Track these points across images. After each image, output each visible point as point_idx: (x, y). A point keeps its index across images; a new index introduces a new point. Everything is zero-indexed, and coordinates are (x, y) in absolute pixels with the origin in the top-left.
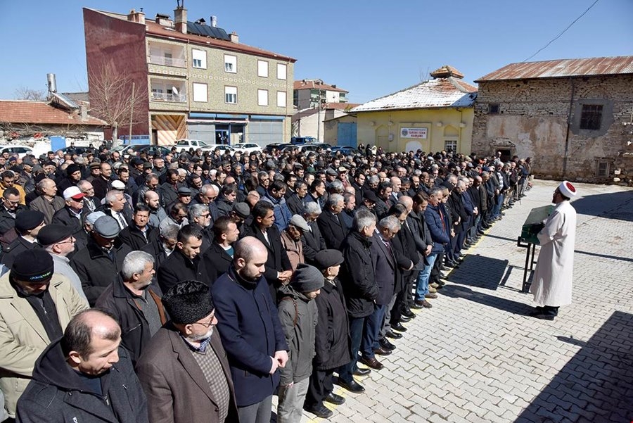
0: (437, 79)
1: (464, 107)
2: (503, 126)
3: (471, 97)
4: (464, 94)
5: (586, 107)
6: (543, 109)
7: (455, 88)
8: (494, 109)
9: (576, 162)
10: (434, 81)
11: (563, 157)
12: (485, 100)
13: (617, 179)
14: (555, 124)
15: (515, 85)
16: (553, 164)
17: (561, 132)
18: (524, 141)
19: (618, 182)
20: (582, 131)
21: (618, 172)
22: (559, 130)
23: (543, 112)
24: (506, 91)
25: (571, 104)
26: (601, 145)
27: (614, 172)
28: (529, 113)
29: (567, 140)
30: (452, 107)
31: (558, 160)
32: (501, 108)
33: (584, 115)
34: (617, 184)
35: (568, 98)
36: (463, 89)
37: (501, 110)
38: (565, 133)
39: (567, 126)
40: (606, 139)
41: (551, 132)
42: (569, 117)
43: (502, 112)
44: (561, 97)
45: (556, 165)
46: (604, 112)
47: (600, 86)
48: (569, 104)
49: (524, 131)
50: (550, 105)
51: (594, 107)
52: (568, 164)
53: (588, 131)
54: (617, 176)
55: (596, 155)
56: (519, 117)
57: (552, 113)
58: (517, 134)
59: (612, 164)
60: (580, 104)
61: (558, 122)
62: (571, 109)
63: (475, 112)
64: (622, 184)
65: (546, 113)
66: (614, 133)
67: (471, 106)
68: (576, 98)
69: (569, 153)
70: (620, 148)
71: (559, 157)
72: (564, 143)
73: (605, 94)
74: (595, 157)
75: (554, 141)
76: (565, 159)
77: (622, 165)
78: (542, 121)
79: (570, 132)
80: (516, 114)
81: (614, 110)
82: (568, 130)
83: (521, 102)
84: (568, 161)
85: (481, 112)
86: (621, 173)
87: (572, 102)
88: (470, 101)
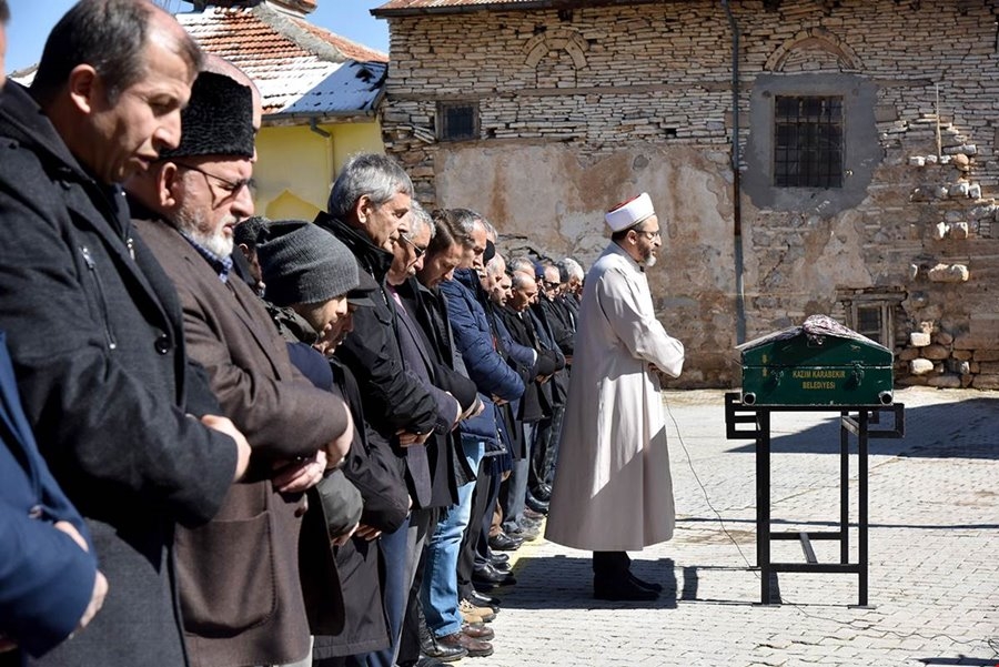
0: (210, 12)
1: (344, 117)
2: (499, 186)
3: (365, 74)
4: (333, 67)
5: (785, 105)
6: (640, 114)
7: (290, 45)
8: (459, 123)
9: (780, 314)
10: (197, 18)
11: (731, 295)
12: (420, 85)
13: (922, 365)
14: (688, 171)
15: (528, 25)
16: (700, 324)
17: (715, 201)
18: (585, 243)
19: (928, 374)
20: (785, 195)
21: (921, 339)
22: (707, 194)
23: (643, 127)
24: (496, 47)
25: (736, 97)
26: (852, 246)
27: (909, 341)
28: (593, 133)
29: (738, 232)
30: (291, 116)
31: (718, 309)
32: (486, 119)
33: (783, 135)
34: (924, 380)
35: (723, 75)
36: (326, 48)
37: (486, 125)
38: (728, 203)
39: (730, 177)
40: (865, 219)
41: (678, 203)
42: (734, 144)
43: (492, 132)
44: (696, 70)
45: (710, 328)
46: (849, 122)
47: (823, 28)
48: (728, 95)
49: (578, 203)
50: (663, 103)
51: (812, 104)
52: (750, 323)
53: (805, 192)
54: (921, 352)
55: (842, 281)
56: (557, 150)
57: (672, 132)
58: (558, 219)
59: (898, 311)
60: (767, 94)
61: (699, 164)
62: (736, 114)
63: (387, 137)
64: (939, 380)
65: (652, 130)
66: (890, 195)
67: (371, 111)
68: (750, 72)
69: (750, 277)
70: (917, 249)
71: (718, 296)
72: (731, 240)
73: (842, 55)
74: (839, 288)
75: (695, 235)
76: (738, 304)
77: (932, 311)
78: (642, 163)
79: (746, 199)
80: (542, 139)
81: (879, 114)
82: (737, 194)
83: (556, 92)
84: (750, 312)
85: (410, 134)
86: (934, 342)
87: (736, 86)
88: (359, 94)
